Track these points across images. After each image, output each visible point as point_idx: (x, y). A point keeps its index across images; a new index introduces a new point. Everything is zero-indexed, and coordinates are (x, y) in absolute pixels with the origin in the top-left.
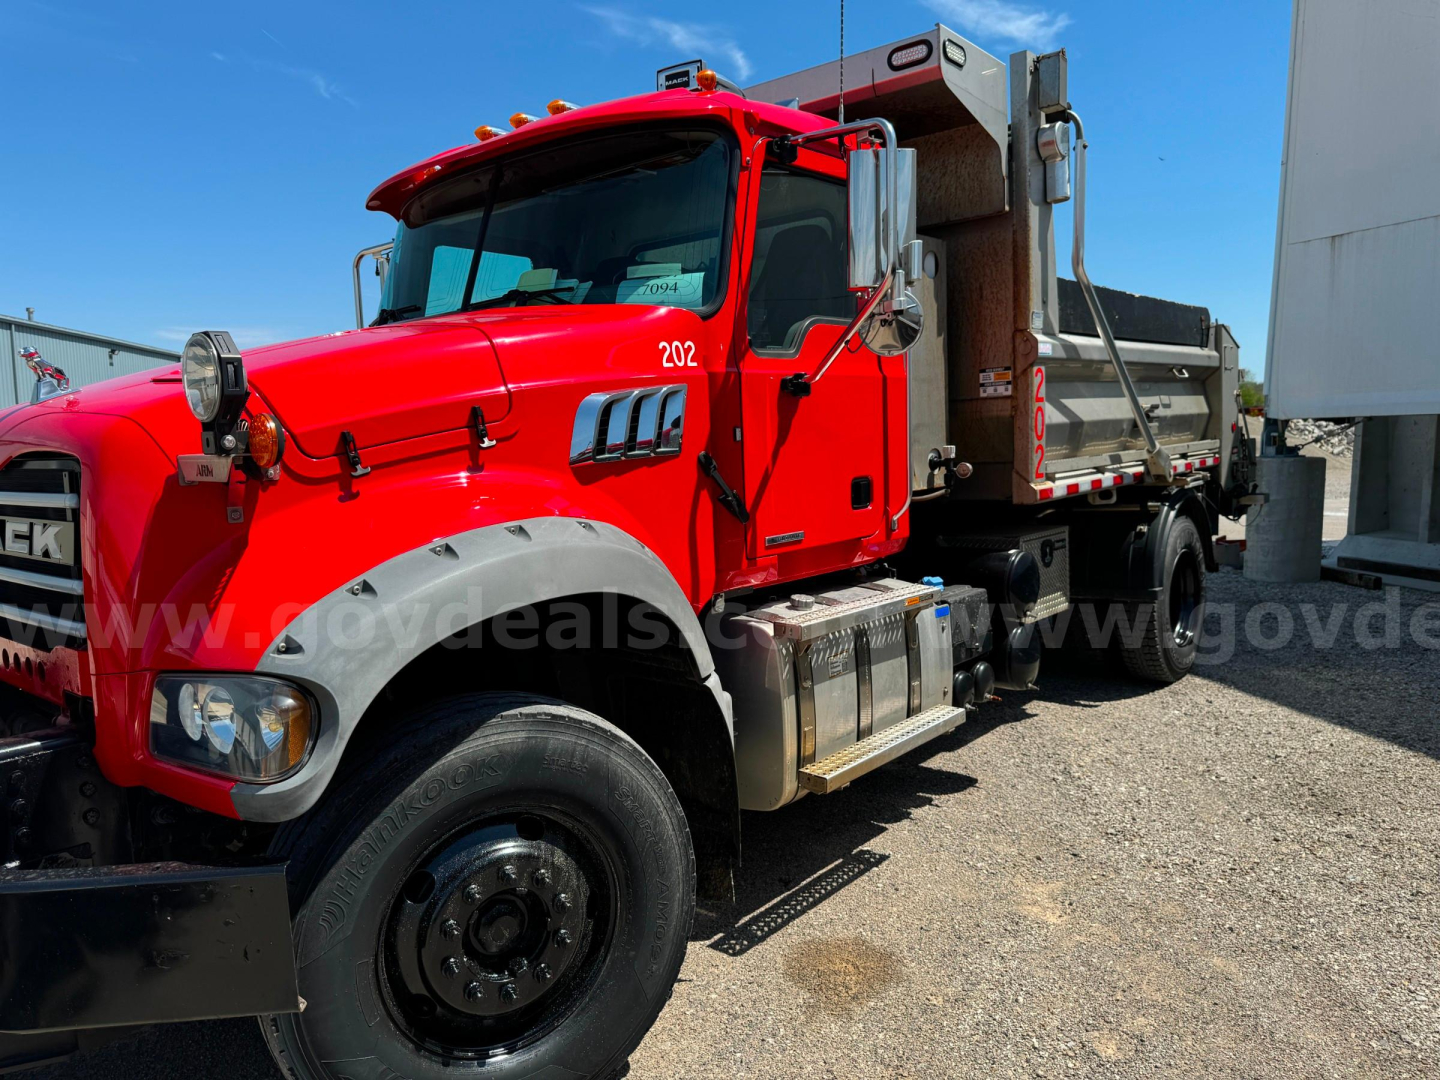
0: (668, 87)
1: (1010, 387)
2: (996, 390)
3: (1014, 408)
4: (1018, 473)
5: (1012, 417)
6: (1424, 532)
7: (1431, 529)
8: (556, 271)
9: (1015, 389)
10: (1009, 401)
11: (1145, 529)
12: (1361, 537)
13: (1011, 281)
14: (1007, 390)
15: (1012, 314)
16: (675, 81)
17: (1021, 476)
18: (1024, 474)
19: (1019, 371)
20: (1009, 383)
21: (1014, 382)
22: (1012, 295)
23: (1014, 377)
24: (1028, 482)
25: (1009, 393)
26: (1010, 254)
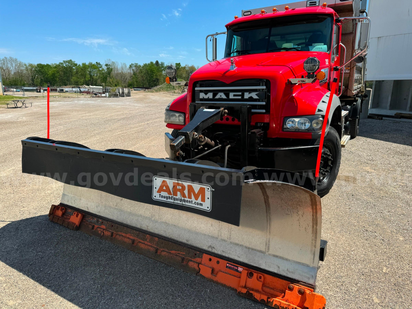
0: (310, 5)
1: (349, 71)
2: (345, 71)
3: (350, 75)
4: (349, 89)
5: (349, 77)
6: (388, 107)
7: (390, 107)
8: (293, 44)
9: (350, 71)
10: (349, 74)
11: (355, 103)
12: (373, 109)
13: (351, 48)
14: (348, 71)
15: (351, 55)
16: (312, 4)
17: (350, 90)
18: (351, 89)
19: (351, 67)
20: (349, 70)
21: (350, 70)
22: (351, 51)
23: (350, 69)
24: (352, 91)
25: (349, 72)
26: (352, 42)
